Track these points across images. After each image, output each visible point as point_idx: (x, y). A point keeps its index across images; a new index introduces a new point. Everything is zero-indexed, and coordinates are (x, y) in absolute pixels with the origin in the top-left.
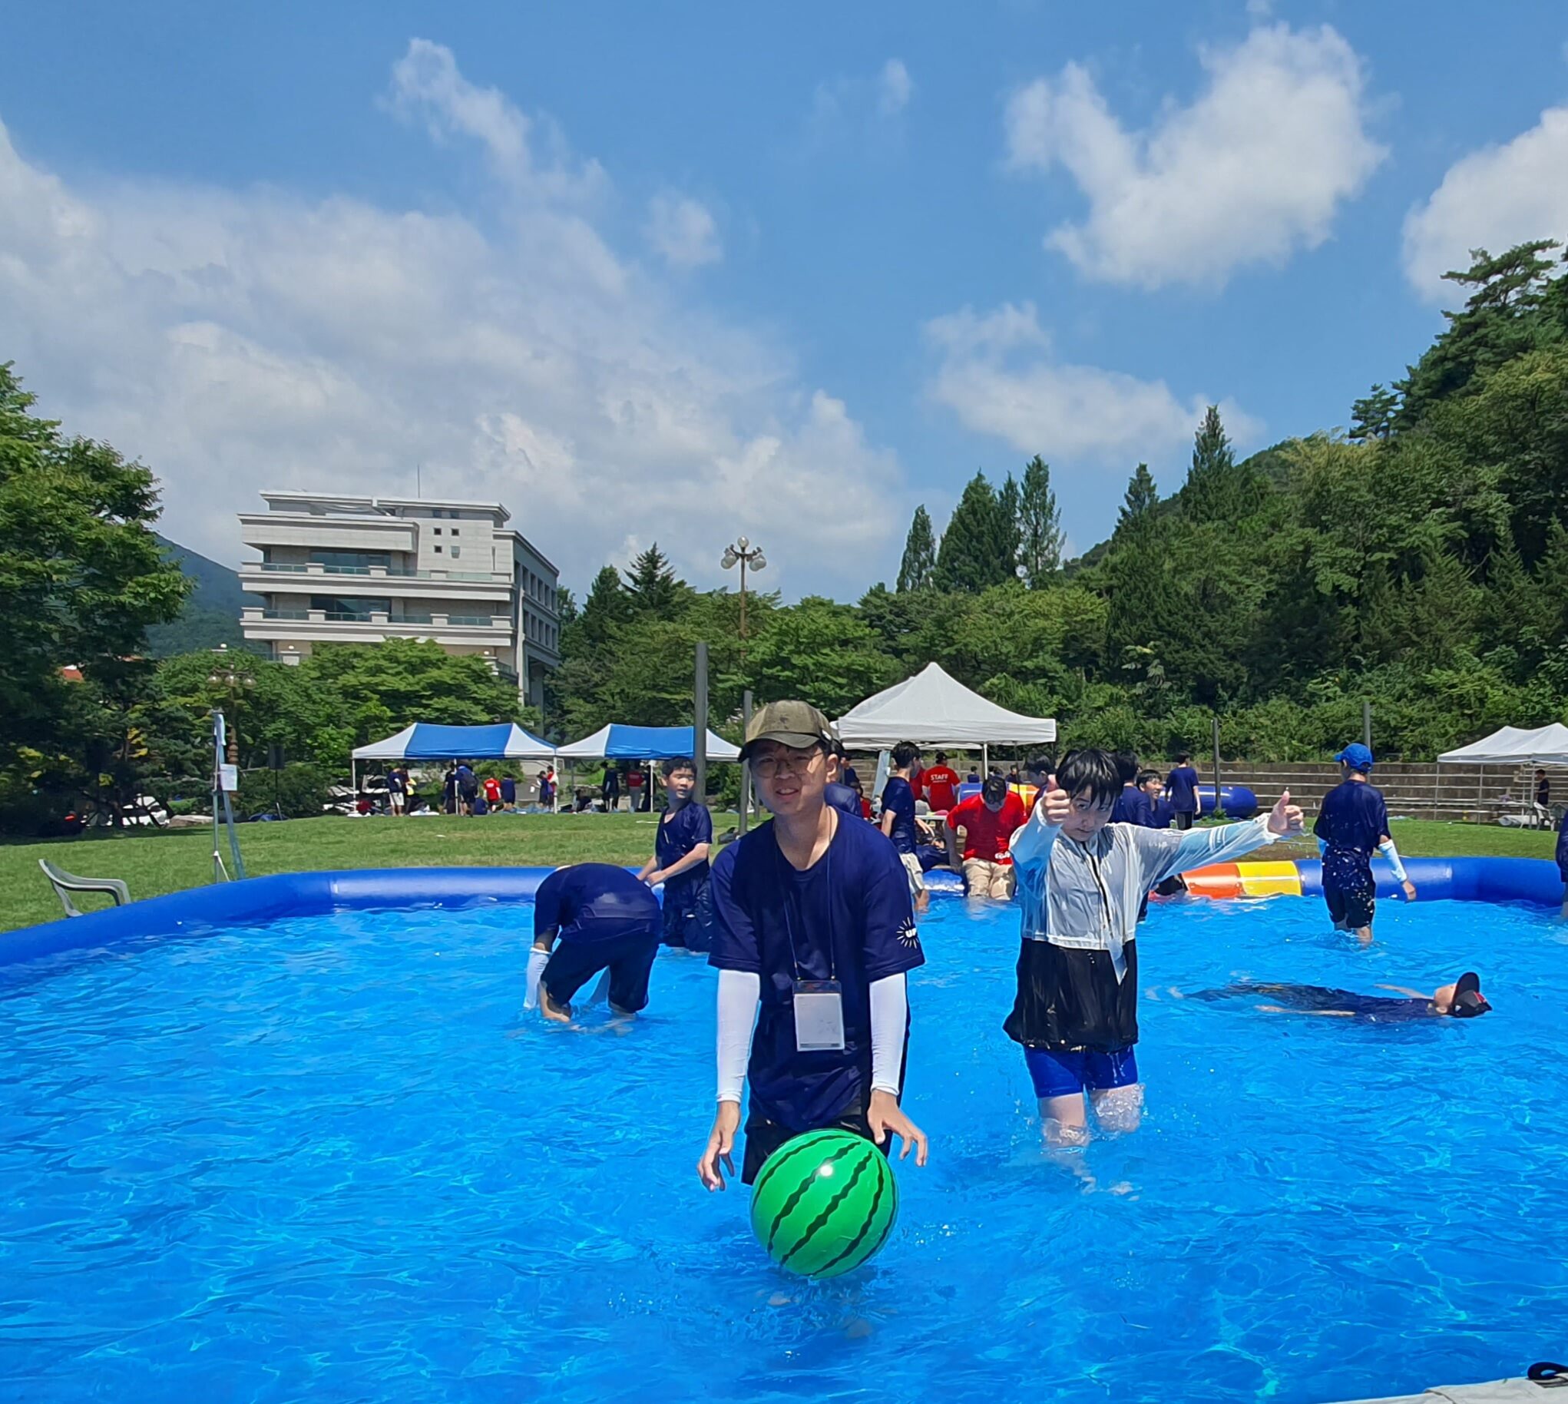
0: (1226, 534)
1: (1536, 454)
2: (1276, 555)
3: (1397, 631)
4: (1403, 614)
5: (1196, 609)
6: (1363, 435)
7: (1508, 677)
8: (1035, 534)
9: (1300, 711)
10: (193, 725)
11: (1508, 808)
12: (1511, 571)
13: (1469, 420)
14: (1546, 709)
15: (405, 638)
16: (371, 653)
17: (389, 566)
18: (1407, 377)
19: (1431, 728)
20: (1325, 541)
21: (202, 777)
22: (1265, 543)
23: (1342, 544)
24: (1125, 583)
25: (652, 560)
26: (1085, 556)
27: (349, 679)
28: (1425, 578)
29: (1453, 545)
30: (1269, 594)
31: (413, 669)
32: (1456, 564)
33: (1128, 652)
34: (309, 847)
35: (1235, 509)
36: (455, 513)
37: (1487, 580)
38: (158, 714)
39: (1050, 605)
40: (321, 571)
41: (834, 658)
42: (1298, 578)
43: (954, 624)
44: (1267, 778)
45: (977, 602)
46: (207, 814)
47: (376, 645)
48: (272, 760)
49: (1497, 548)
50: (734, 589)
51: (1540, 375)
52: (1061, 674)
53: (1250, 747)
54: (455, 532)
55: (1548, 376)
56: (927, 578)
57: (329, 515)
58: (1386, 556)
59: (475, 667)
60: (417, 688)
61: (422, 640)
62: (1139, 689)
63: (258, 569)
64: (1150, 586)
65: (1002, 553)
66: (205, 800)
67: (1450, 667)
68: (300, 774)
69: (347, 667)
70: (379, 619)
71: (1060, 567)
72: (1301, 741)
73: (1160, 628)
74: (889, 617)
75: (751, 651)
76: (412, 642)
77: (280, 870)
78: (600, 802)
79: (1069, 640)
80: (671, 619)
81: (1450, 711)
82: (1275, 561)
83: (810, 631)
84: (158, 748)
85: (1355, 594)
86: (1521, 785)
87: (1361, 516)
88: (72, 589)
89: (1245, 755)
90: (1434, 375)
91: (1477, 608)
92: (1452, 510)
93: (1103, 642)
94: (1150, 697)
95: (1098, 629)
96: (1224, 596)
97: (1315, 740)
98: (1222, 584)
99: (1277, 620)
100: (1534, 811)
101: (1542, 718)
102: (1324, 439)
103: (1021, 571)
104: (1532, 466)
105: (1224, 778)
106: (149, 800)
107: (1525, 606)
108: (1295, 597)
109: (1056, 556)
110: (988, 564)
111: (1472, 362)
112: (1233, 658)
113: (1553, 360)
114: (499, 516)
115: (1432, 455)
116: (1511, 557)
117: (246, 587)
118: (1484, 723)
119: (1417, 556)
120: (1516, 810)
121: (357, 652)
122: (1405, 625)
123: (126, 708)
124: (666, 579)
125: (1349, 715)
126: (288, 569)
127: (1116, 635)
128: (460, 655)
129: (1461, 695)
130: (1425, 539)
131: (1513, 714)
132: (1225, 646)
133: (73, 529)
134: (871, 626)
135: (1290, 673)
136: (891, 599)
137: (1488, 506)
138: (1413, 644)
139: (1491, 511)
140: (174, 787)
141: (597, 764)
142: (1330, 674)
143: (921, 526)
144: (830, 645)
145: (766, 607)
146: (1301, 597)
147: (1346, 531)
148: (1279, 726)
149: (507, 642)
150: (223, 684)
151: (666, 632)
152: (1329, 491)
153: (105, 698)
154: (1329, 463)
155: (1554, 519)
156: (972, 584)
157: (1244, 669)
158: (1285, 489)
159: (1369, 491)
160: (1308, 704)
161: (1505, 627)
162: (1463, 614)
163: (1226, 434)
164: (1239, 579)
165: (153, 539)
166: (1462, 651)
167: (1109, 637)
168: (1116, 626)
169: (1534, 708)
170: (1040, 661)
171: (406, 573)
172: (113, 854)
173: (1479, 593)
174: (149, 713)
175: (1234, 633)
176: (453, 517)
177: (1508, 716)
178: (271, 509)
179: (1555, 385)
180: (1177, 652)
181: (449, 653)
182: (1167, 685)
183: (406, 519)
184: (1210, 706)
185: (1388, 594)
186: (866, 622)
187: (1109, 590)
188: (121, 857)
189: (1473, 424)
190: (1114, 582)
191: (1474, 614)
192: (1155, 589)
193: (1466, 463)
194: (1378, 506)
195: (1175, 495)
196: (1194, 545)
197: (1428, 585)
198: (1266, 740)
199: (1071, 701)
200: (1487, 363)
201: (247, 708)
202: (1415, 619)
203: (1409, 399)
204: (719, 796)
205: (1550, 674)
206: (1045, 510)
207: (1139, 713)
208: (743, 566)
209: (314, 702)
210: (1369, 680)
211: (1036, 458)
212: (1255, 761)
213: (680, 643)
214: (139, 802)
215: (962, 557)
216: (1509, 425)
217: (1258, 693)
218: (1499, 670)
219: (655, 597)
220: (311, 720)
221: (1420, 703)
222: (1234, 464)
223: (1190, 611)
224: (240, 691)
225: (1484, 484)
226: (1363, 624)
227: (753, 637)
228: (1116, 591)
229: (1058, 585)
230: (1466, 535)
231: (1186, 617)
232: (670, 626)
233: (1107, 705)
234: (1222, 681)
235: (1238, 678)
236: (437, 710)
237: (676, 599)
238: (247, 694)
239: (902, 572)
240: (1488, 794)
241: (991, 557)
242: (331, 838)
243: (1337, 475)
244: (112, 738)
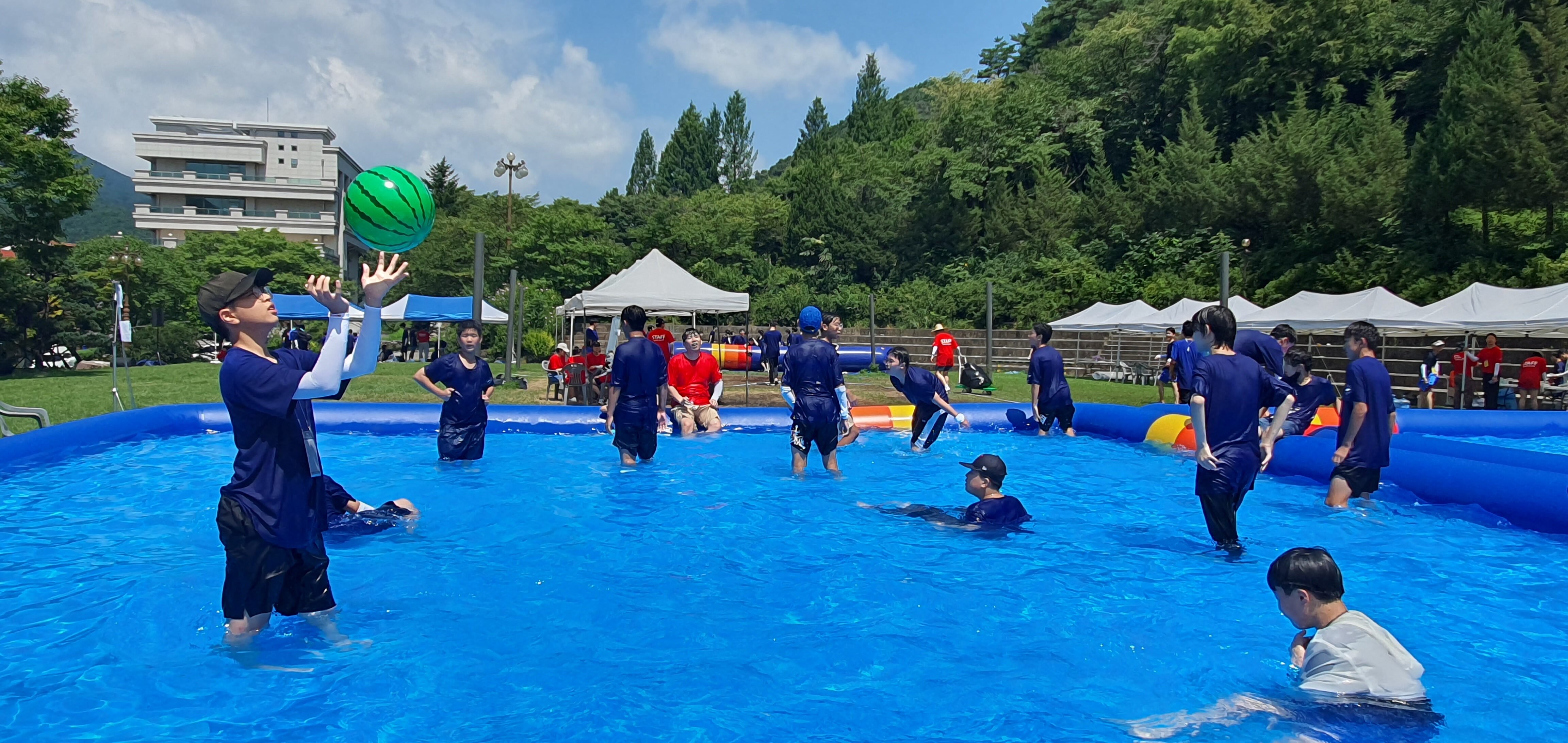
0: (881, 152)
1: (1124, 91)
2: (920, 169)
3: (1013, 228)
4: (1018, 215)
5: (857, 210)
6: (988, 76)
7: (1100, 264)
8: (734, 151)
9: (938, 289)
10: (97, 293)
11: (1099, 366)
12: (1103, 182)
13: (1071, 65)
14: (1129, 289)
15: (255, 228)
16: (232, 238)
17: (244, 173)
18: (1023, 32)
19: (1040, 303)
20: (958, 158)
21: (102, 332)
22: (912, 159)
23: (971, 160)
24: (803, 189)
25: (442, 170)
26: (772, 168)
27: (214, 259)
28: (1036, 187)
29: (1058, 161)
30: (913, 198)
31: (262, 251)
32: (1060, 176)
33: (804, 242)
34: (182, 386)
35: (888, 132)
36: (295, 134)
37: (1084, 189)
38: (71, 284)
39: (745, 206)
40: (193, 177)
41: (579, 246)
42: (936, 186)
43: (671, 220)
44: (911, 341)
45: (688, 204)
46: (105, 360)
47: (233, 233)
48: (155, 320)
49: (1092, 164)
50: (503, 192)
51: (1127, 30)
52: (753, 259)
53: (897, 316)
54: (294, 148)
55: (1134, 30)
56: (650, 185)
57: (200, 135)
58: (1006, 169)
59: (308, 250)
60: (264, 266)
61: (268, 230)
62: (812, 271)
63: (147, 175)
64: (822, 192)
65: (709, 165)
66: (105, 350)
67: (1055, 256)
68: (176, 330)
69: (210, 250)
70: (236, 214)
71: (752, 177)
72: (938, 312)
73: (829, 224)
74: (621, 214)
75: (516, 240)
76: (261, 231)
77: (161, 403)
78: (399, 354)
79: (760, 233)
80: (455, 215)
81: (1054, 290)
82: (918, 173)
83: (561, 225)
84: (71, 309)
85: (981, 199)
86: (1109, 348)
87: (986, 138)
88: (10, 189)
89: (894, 322)
90: (1045, 29)
91: (1076, 210)
92: (1058, 134)
93: (785, 234)
94: (821, 277)
95: (782, 225)
96: (879, 200)
97: (949, 311)
98: (877, 190)
99: (920, 219)
100: (1120, 368)
101: (1127, 296)
102: (957, 79)
103: (722, 179)
104: (1119, 100)
105: (877, 340)
106: (62, 349)
107: (1114, 208)
108: (934, 200)
109: (750, 168)
110: (697, 174)
111: (1074, 20)
112: (885, 247)
113: (1138, 18)
114: (327, 136)
115: (1042, 92)
116: (1103, 170)
117: (138, 189)
118: (1081, 300)
119: (1030, 170)
120: (1106, 368)
121: (220, 238)
122: (1020, 223)
123: (47, 280)
124: (452, 184)
125: (975, 292)
126: (169, 175)
127: (795, 229)
128: (296, 240)
129: (1063, 278)
130: (1036, 156)
131: (1104, 293)
132: (878, 238)
133: (10, 144)
134: (607, 221)
135: (930, 260)
136: (623, 200)
137: (1085, 131)
138: (1026, 238)
139: (1088, 135)
140: (81, 340)
141: (398, 324)
142: (960, 260)
143: (646, 144)
144: (577, 236)
145: (527, 206)
146: (939, 200)
147: (975, 150)
148: (920, 300)
149: (331, 232)
150: (120, 261)
151: (451, 224)
152: (961, 119)
153: (32, 271)
154: (961, 98)
155: (1137, 141)
156: (685, 190)
157: (894, 256)
158: (927, 117)
159: (992, 120)
160: (943, 283)
161: (1098, 225)
162: (1064, 215)
163: (882, 74)
164: (891, 186)
165: (70, 152)
166: (1064, 243)
167: (790, 231)
168: (795, 222)
169: (1120, 288)
170: (736, 249)
171: (257, 179)
172: (36, 389)
173: (1078, 198)
174: (64, 283)
175: (886, 228)
176: (293, 137)
177: (1100, 294)
178: (158, 130)
179: (1140, 38)
180: (842, 242)
181: (288, 240)
182: (835, 268)
183: (258, 138)
184: (867, 285)
185: (1006, 199)
186: (604, 218)
187: (791, 195)
188: (42, 392)
189: (1074, 67)
190: (795, 188)
191: (1074, 215)
192: (826, 194)
193: (1069, 98)
194: (999, 131)
195: (841, 122)
196: (856, 160)
197: (1038, 192)
198: (911, 311)
199: (760, 280)
200: (1085, 20)
201: (137, 280)
202: (1028, 218)
203: (1025, 49)
204: (489, 350)
205: (1134, 262)
206: (743, 133)
207: (813, 289)
208: (511, 175)
209: (187, 276)
210: (991, 266)
211: (736, 93)
212: (901, 328)
213: (463, 233)
214: (55, 350)
215: (677, 169)
216: (1103, 69)
217: (905, 275)
218: (1093, 258)
219: (444, 198)
220: (184, 290)
221: (1030, 284)
222: (887, 98)
223: (852, 210)
224: (132, 267)
225: (1082, 114)
226: (987, 222)
227: (518, 228)
228: (795, 195)
229: (751, 190)
230: (1068, 153)
231: (849, 216)
232: (455, 220)
233: (788, 283)
234: (877, 265)
235: (889, 263)
236: (279, 282)
237: (459, 200)
238: (137, 270)
239: (631, 181)
240: (1083, 355)
241: (699, 169)
242: (198, 379)
243: (968, 107)
244: (36, 302)
